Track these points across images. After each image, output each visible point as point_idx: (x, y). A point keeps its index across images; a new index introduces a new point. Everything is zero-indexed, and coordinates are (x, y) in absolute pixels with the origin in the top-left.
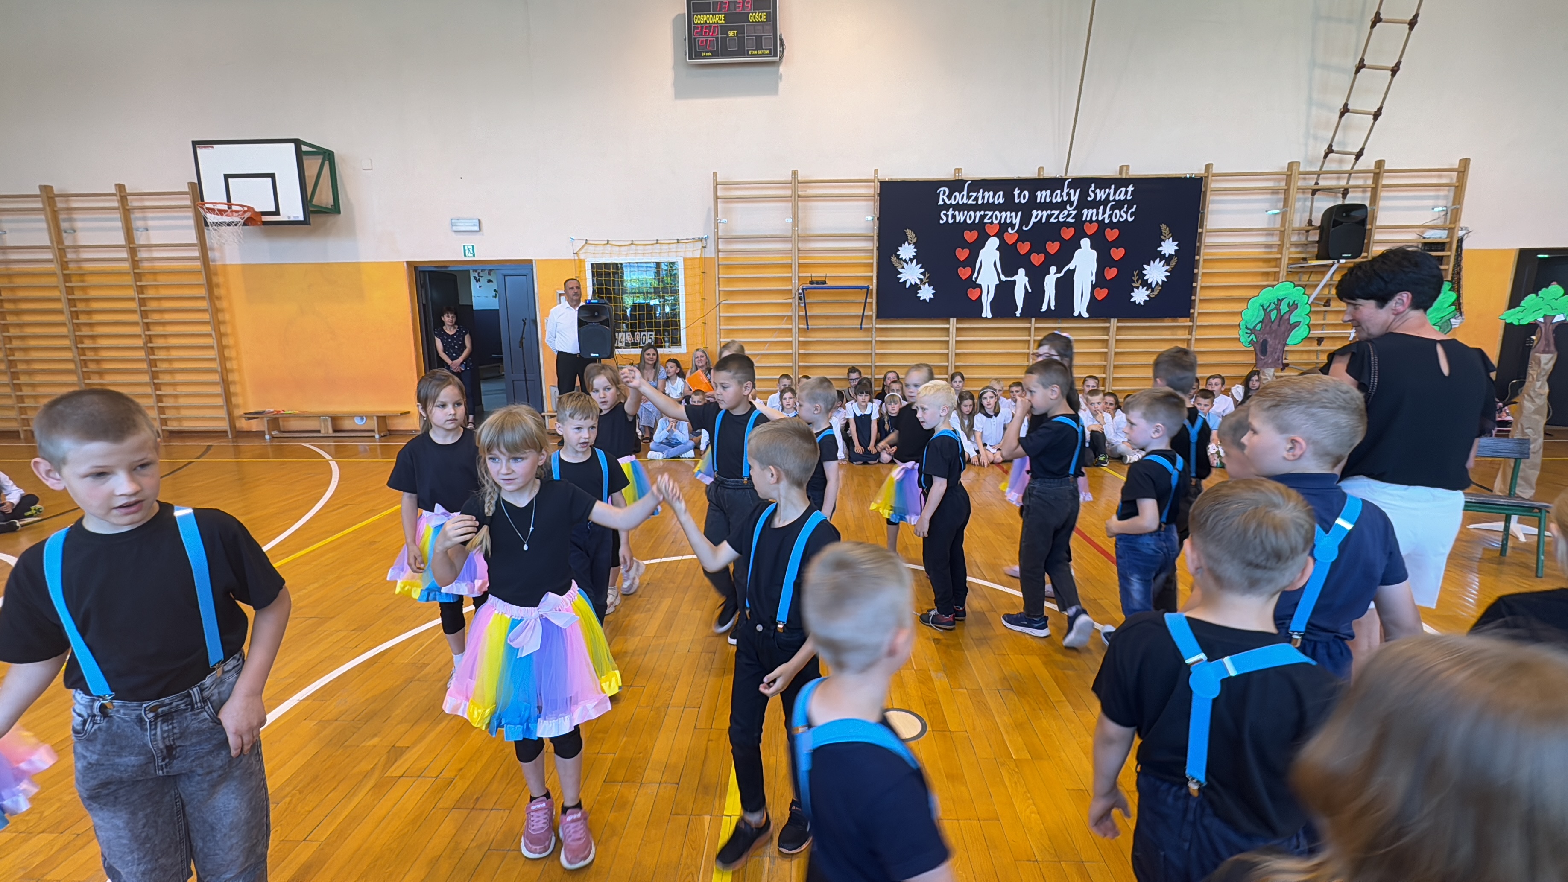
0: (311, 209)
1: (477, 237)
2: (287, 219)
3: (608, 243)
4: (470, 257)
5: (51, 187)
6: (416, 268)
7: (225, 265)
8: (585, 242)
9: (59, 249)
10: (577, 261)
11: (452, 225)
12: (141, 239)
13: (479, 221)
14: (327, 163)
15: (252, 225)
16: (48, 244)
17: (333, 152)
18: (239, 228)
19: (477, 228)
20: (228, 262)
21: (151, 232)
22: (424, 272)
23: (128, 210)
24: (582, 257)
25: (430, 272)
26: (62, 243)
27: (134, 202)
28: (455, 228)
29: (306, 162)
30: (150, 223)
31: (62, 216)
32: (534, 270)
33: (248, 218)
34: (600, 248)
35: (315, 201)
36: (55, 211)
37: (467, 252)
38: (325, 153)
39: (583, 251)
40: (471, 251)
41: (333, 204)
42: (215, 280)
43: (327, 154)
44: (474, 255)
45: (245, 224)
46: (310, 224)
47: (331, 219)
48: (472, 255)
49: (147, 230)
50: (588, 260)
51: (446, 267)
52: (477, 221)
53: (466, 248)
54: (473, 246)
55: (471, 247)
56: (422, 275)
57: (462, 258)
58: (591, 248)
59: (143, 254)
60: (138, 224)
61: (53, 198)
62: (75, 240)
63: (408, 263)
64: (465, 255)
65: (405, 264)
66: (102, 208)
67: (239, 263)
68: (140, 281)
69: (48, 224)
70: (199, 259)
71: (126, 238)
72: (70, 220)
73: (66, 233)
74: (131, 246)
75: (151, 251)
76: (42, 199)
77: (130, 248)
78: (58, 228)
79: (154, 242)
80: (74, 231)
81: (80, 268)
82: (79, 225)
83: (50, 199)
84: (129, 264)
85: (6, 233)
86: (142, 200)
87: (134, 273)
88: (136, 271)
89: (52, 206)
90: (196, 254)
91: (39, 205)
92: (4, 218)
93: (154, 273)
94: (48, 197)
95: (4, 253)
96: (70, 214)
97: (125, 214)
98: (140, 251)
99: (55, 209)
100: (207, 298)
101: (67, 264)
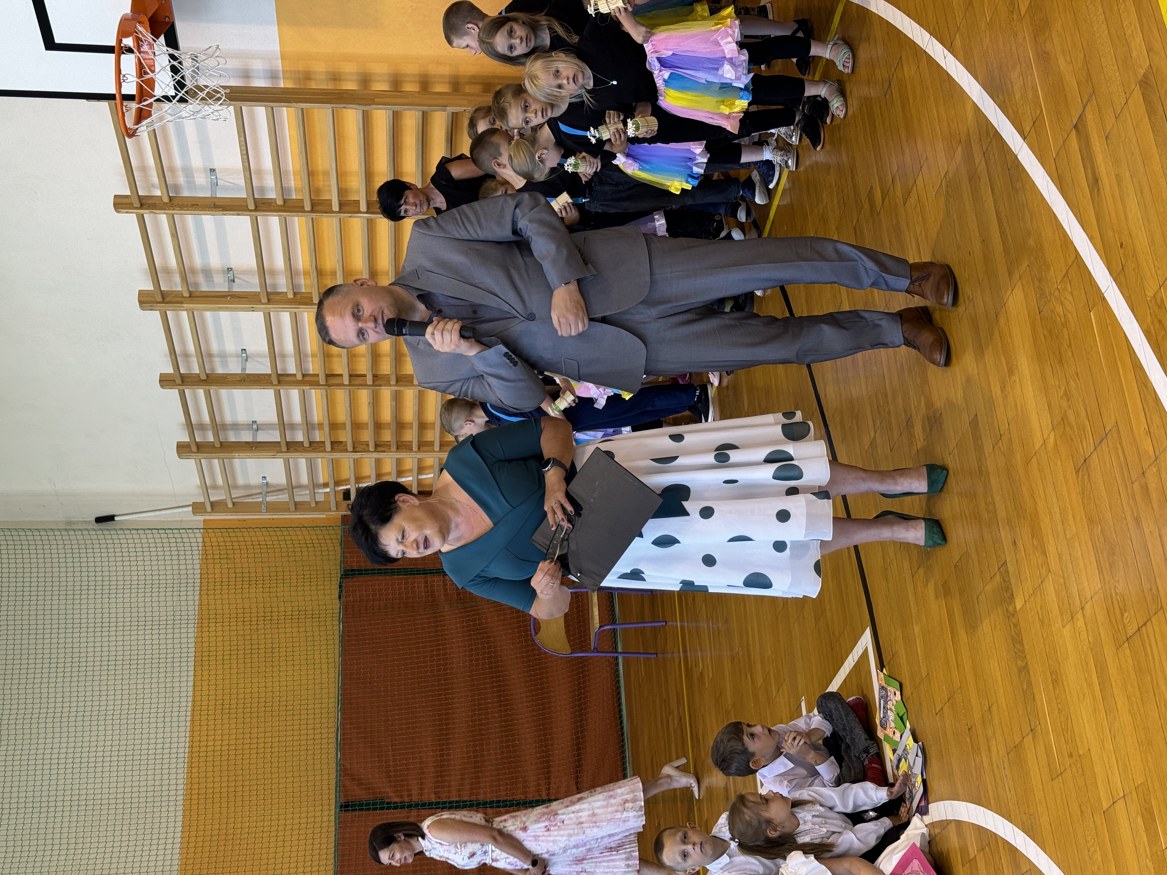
5: (141, 293)
7: (283, 57)
9: (269, 301)
12: (235, 186)
16: (259, 317)
20: (276, 48)
26: (256, 292)
30: (197, 161)
31: (201, 285)
33: (153, 29)
36: (191, 295)
42: (320, 83)
45: (171, 38)
49: (213, 170)
59: (270, 188)
61: (163, 294)
66: (175, 235)
67: (277, 27)
68: (329, 202)
69: (220, 309)
70: (272, 109)
71: (236, 213)
72: (207, 273)
73: (236, 280)
74: (252, 207)
75: (260, 172)
76: (169, 310)
77: (256, 209)
78: (226, 296)
79: (238, 163)
80: (230, 269)
81: (306, 273)
82: (215, 262)
83: (167, 299)
84: (294, 216)
85: (245, 350)
86: (144, 169)
87: (312, 211)
88: (308, 207)
89: (182, 299)
90: (261, 112)
91: (184, 314)
92: (215, 348)
93: (311, 174)
94: (163, 301)
95: (283, 356)
96: (193, 271)
97: (183, 207)
98: (262, 188)
99: (186, 294)
100: (366, 108)
101: (299, 294)
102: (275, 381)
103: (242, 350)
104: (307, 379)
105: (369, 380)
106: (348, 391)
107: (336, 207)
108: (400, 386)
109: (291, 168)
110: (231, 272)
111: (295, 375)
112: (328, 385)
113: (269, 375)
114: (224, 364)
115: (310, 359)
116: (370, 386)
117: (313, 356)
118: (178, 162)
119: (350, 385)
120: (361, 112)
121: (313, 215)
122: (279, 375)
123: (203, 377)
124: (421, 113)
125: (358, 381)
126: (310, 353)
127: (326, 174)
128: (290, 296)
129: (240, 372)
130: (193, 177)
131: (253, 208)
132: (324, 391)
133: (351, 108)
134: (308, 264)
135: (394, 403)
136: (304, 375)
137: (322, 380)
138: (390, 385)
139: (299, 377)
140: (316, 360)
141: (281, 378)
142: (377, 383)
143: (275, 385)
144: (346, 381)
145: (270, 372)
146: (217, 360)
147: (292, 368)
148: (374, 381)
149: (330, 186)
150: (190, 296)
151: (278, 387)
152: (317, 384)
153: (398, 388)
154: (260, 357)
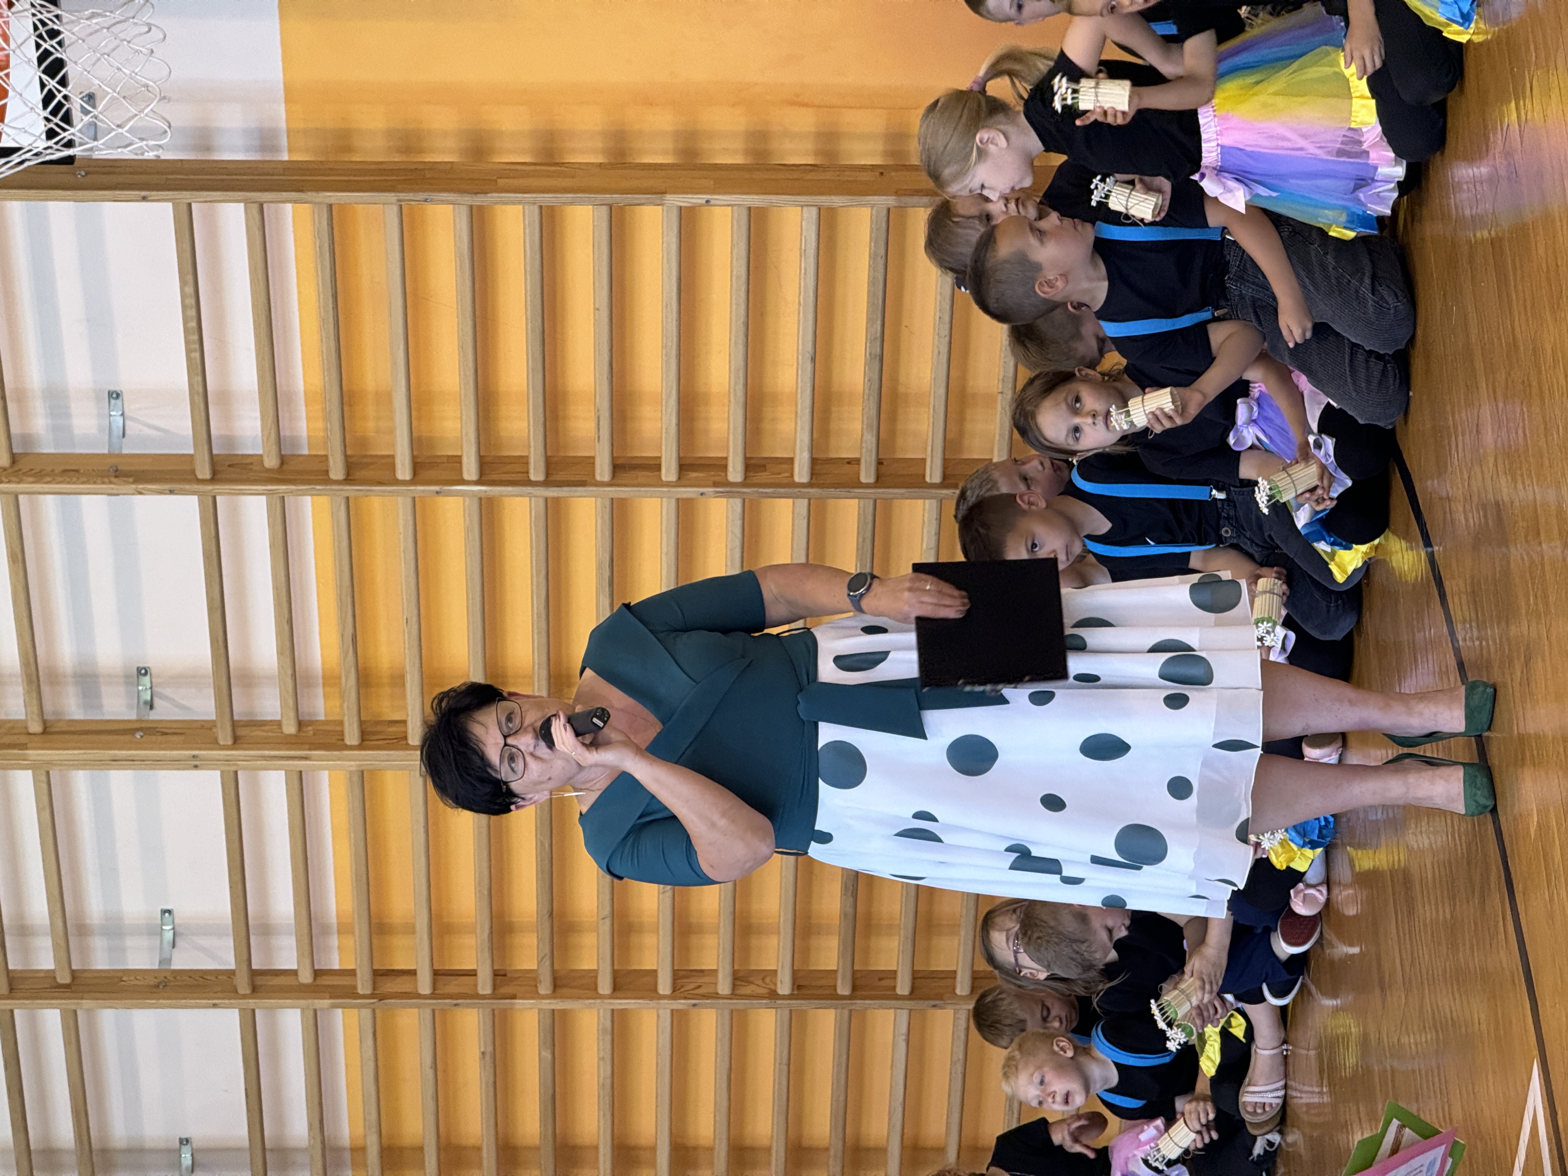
12: (166, 429)
20: (274, 76)
23: (14, 459)
26: (206, 725)
30: (79, 376)
31: (73, 707)
42: (374, 148)
49: (114, 395)
59: (246, 431)
60: (88, 430)
62: (186, 679)
68: (389, 462)
69: (116, 763)
70: (261, 206)
71: (167, 487)
72: (88, 682)
73: (157, 702)
78: (132, 731)
81: (330, 680)
82: (109, 651)
84: (304, 493)
85: (169, 912)
87: (349, 479)
88: (337, 472)
92: (95, 908)
95: (267, 930)
97: (39, 476)
98: (230, 441)
99: (35, 727)
100: (479, 200)
101: (311, 723)
102: (244, 987)
103: (164, 912)
104: (326, 981)
105: (484, 985)
106: (428, 1013)
107: (404, 472)
108: (563, 997)
109: (300, 385)
111: (294, 973)
112: (377, 995)
113: (231, 973)
115: (334, 941)
116: (484, 997)
117: (344, 929)
118: (34, 376)
119: (434, 995)
120: (464, 212)
121: (350, 490)
122: (254, 974)
124: (605, 209)
125: (454, 986)
126: (333, 920)
127: (384, 398)
128: (290, 728)
129: (156, 967)
130: (68, 416)
131: (208, 476)
132: (367, 1013)
133: (443, 202)
134: (335, 653)
135: (547, 1055)
136: (318, 973)
137: (363, 985)
138: (536, 995)
139: (306, 977)
140: (350, 942)
141: (259, 980)
142: (503, 990)
143: (244, 997)
144: (424, 985)
145: (232, 967)
147: (288, 958)
148: (495, 987)
149: (391, 431)
150: (45, 732)
151: (252, 1003)
152: (350, 993)
153: (558, 1005)
154: (210, 930)
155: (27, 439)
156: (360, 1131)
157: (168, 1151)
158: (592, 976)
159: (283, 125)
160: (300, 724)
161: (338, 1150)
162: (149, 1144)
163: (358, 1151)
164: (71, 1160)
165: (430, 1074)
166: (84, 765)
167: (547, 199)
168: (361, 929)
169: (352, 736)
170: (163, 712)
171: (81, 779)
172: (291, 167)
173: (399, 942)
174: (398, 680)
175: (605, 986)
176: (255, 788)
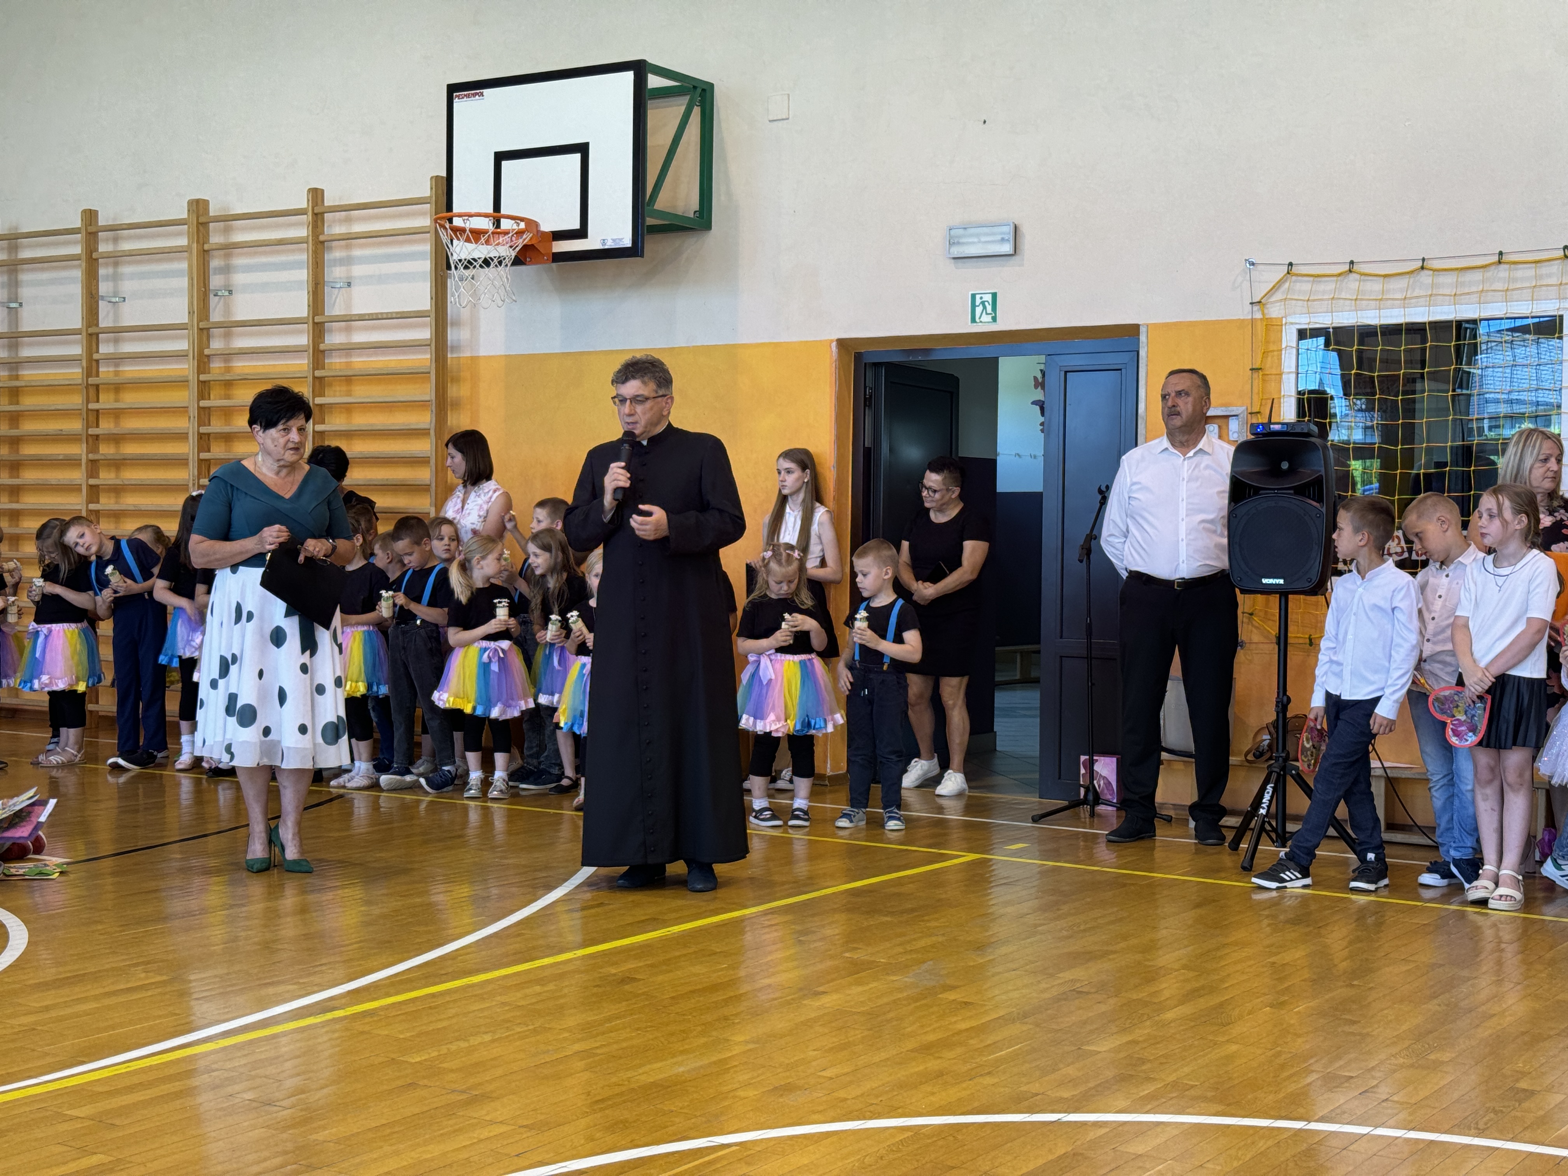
0: (650, 221)
1: (1007, 270)
2: (598, 246)
3: (1350, 271)
4: (985, 324)
5: (206, 203)
6: (858, 357)
7: (474, 359)
8: (1285, 269)
9: (200, 330)
10: (1260, 329)
11: (951, 244)
12: (335, 305)
13: (1016, 227)
14: (697, 111)
15: (531, 263)
16: (184, 319)
17: (712, 86)
18: (504, 272)
19: (1007, 248)
20: (483, 352)
21: (356, 290)
22: (877, 365)
23: (323, 242)
24: (1274, 311)
25: (888, 365)
26: (207, 318)
27: (334, 227)
28: (956, 251)
29: (655, 114)
30: (358, 270)
31: (215, 263)
32: (1142, 353)
33: (526, 248)
34: (1328, 286)
35: (662, 202)
36: (206, 252)
37: (979, 310)
38: (695, 87)
39: (1278, 296)
40: (989, 308)
41: (697, 207)
42: (453, 391)
43: (699, 91)
44: (994, 319)
45: (518, 261)
46: (642, 256)
47: (690, 244)
48: (989, 318)
49: (349, 284)
50: (1290, 320)
51: (927, 351)
52: (1009, 229)
53: (978, 301)
54: (994, 296)
55: (988, 298)
56: (870, 374)
57: (966, 327)
58: (1303, 287)
59: (335, 338)
60: (334, 273)
61: (205, 225)
62: (227, 310)
63: (842, 343)
64: (973, 320)
65: (834, 344)
66: (281, 242)
67: (503, 354)
68: (322, 395)
69: (191, 279)
70: (429, 345)
71: (311, 303)
72: (227, 270)
73: (217, 298)
74: (317, 319)
75: (348, 330)
76: (189, 228)
77: (315, 324)
78: (205, 287)
79: (357, 310)
80: (230, 292)
81: (228, 369)
82: (239, 279)
83: (201, 228)
84: (309, 360)
85: (124, 301)
86: (348, 220)
87: (314, 378)
88: (318, 373)
89: (201, 242)
90: (425, 334)
91: (183, 241)
92: (126, 270)
93: (348, 379)
94: (199, 224)
95: (116, 341)
96: (228, 256)
97: (315, 252)
98: (331, 331)
99: (206, 247)
100: (432, 432)
101: (209, 360)
102: (91, 330)
103: (124, 298)
104: (94, 364)
105: (92, 431)
106: (80, 407)
108: (87, 463)
109: (354, 359)
110: (227, 293)
111: (98, 352)
112: (88, 386)
113: (97, 325)
114: (107, 278)
115: (111, 369)
116: (87, 431)
117: (117, 373)
118: (357, 253)
119: (88, 410)
120: (427, 427)
122: (97, 335)
123: (94, 256)
124: (428, 483)
125: (92, 418)
126: (121, 369)
127: (349, 394)
128: (206, 352)
129: (100, 294)
130: (341, 265)
131: (316, 321)
132: (80, 382)
133: (431, 418)
134: (239, 371)
135: (61, 457)
136: (97, 361)
137: (92, 380)
138: (88, 453)
139: (96, 356)
140: (111, 375)
141: (94, 337)
142: (90, 440)
143: (87, 330)
144: (92, 406)
145: (100, 326)
146: (111, 270)
147: (105, 349)
148: (91, 435)
149: (334, 396)
150: (204, 251)
151: (84, 334)
152: (89, 375)
153: (84, 461)
154: (116, 316)
155: (330, 249)
156: (26, 378)
157: (17, 298)
158: (97, 477)
159: (461, 355)
160: (208, 356)
161: (17, 369)
162: (19, 290)
163: (17, 378)
164: (13, 258)
165: (53, 408)
166: (190, 266)
167: (433, 461)
168: (117, 380)
169: (203, 377)
170: (213, 300)
171: (184, 265)
172: (445, 358)
173: (112, 396)
174: (228, 397)
175: (92, 482)
176: (181, 337)
